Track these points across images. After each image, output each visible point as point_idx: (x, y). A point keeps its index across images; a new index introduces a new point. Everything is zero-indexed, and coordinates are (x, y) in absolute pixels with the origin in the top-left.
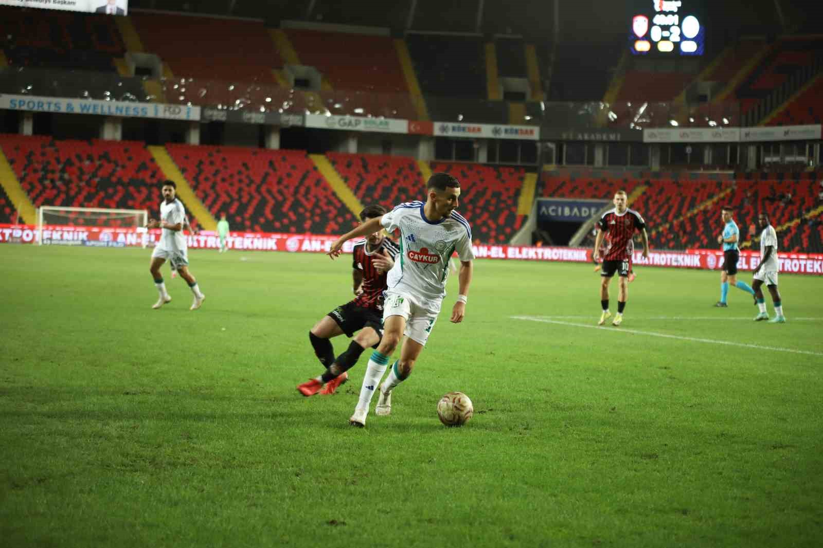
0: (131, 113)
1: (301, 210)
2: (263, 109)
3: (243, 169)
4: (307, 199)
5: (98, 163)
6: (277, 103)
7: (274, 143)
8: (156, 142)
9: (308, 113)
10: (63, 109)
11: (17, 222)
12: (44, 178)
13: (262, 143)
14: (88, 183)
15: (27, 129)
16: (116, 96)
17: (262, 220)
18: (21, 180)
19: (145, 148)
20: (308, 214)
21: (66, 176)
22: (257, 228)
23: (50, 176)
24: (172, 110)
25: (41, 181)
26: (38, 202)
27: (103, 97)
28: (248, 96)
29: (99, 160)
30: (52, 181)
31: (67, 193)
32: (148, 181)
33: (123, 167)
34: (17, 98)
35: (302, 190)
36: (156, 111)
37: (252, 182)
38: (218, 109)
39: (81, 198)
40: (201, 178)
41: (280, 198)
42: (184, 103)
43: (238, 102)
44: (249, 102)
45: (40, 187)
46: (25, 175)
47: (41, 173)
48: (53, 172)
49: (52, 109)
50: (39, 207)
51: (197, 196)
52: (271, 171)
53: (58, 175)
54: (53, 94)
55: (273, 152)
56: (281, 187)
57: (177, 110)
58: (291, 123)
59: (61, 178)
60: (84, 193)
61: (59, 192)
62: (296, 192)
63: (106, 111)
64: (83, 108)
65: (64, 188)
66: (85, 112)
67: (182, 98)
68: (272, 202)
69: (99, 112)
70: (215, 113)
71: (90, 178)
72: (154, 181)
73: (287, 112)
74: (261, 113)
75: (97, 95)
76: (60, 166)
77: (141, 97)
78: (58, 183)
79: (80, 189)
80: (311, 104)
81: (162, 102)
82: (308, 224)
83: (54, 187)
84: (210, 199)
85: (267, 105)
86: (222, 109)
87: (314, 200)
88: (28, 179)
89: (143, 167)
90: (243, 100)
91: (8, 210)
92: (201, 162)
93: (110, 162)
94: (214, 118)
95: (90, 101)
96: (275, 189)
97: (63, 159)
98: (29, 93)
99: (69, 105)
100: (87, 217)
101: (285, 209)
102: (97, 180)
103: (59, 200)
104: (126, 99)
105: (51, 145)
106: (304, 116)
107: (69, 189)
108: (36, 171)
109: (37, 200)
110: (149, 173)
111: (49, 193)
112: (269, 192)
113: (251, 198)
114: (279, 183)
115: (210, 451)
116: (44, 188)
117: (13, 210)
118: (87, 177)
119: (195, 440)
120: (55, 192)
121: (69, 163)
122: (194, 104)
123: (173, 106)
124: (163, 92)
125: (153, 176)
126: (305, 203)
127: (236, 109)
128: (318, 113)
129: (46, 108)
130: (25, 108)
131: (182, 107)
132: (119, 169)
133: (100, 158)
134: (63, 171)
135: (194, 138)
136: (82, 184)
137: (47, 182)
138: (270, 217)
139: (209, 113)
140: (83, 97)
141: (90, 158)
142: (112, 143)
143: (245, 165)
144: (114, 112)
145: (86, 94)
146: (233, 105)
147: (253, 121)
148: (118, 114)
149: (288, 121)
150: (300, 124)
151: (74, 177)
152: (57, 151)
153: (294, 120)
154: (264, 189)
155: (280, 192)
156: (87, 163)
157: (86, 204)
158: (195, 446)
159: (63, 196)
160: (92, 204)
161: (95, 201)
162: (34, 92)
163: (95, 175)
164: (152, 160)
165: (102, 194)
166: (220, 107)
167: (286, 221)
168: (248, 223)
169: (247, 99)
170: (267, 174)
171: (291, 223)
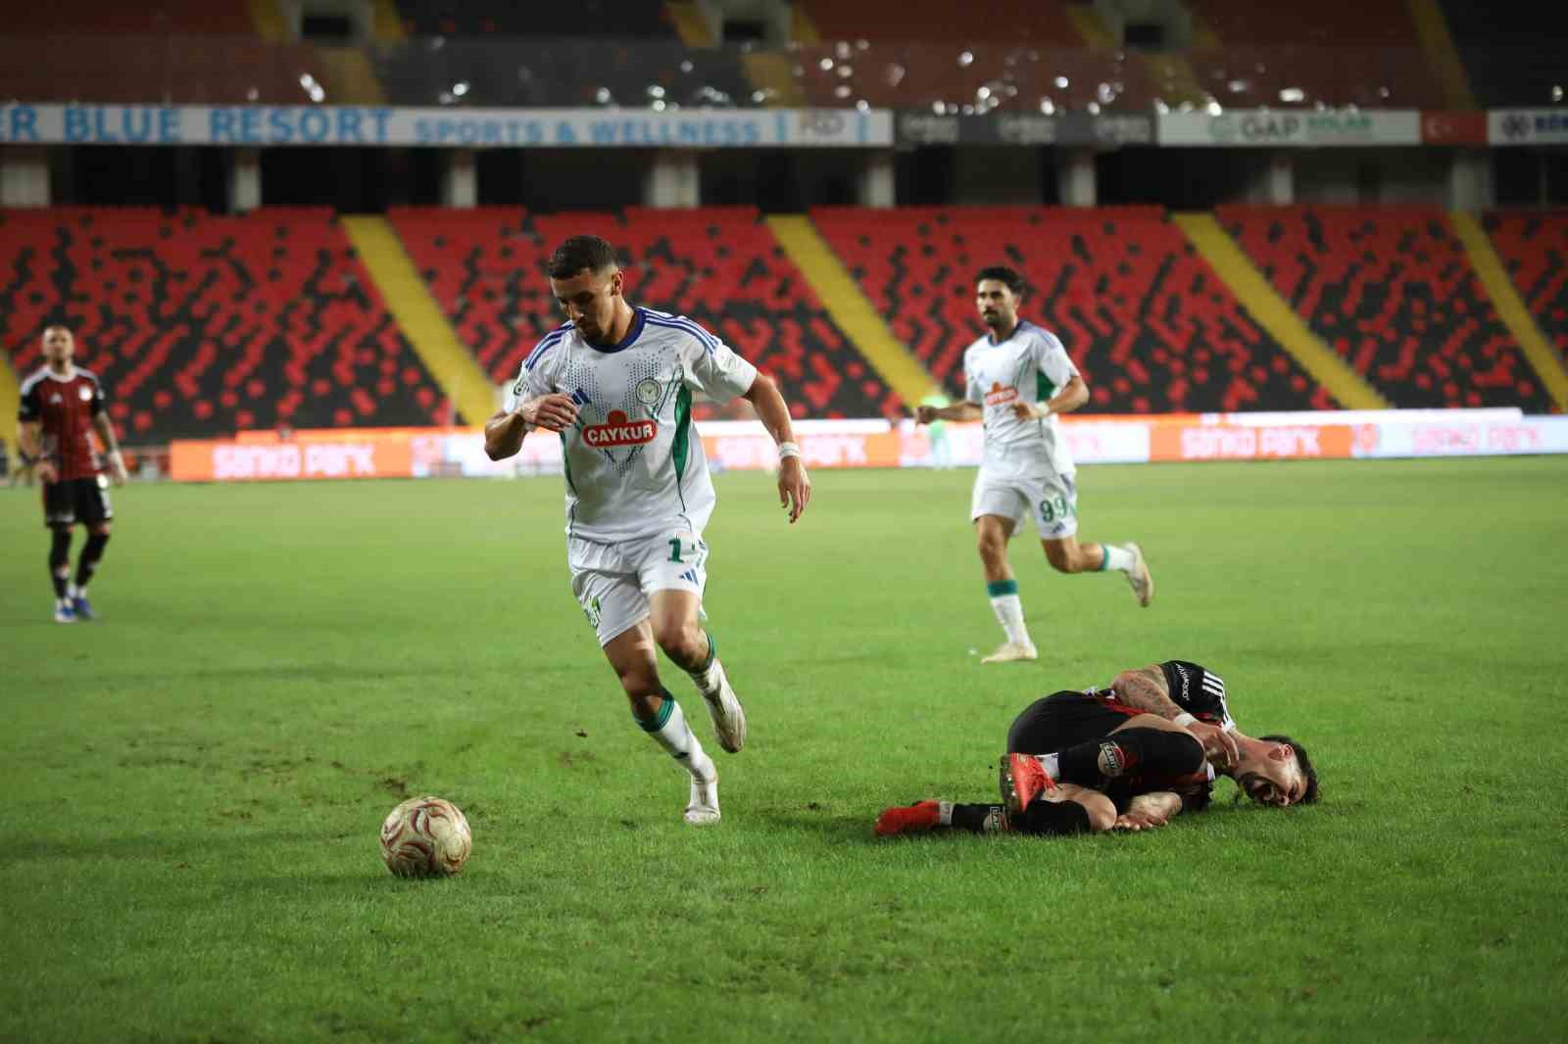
0: (720, 138)
1: (1160, 356)
2: (1048, 108)
4: (1173, 328)
5: (643, 266)
6: (1084, 89)
7: (1082, 190)
8: (786, 207)
9: (1163, 109)
10: (549, 138)
11: (451, 420)
12: (512, 310)
13: (1051, 192)
15: (463, 191)
16: (682, 95)
18: (456, 319)
19: (759, 221)
20: (1177, 366)
23: (526, 305)
24: (820, 124)
25: (503, 318)
26: (497, 371)
27: (646, 101)
28: (1009, 77)
29: (647, 257)
30: (533, 317)
32: (773, 304)
33: (709, 272)
34: (431, 116)
35: (1159, 305)
36: (781, 126)
38: (936, 116)
40: (904, 289)
41: (1104, 328)
42: (850, 103)
43: (984, 93)
44: (1013, 91)
45: (500, 334)
46: (466, 306)
47: (503, 301)
48: (533, 295)
49: (522, 139)
50: (500, 383)
51: (896, 335)
52: (1076, 261)
53: (545, 301)
54: (521, 99)
55: (1079, 212)
56: (1106, 300)
57: (833, 123)
58: (1121, 139)
62: (1145, 310)
63: (656, 137)
64: (598, 129)
66: (604, 141)
67: (844, 92)
68: (1084, 339)
69: (638, 138)
70: (929, 123)
72: (787, 303)
73: (1109, 110)
74: (1043, 115)
75: (632, 96)
77: (741, 97)
78: (548, 322)
80: (1170, 87)
81: (793, 103)
82: (1178, 390)
83: (537, 332)
84: (929, 341)
85: (1057, 96)
86: (947, 115)
87: (1189, 328)
88: (473, 316)
89: (756, 270)
90: (998, 86)
91: (425, 397)
92: (900, 251)
93: (671, 260)
94: (929, 138)
95: (616, 115)
96: (1090, 307)
98: (460, 103)
99: (563, 128)
101: (1119, 355)
104: (705, 102)
105: (526, 227)
106: (1153, 118)
108: (489, 296)
109: (494, 367)
110: (772, 285)
112: (1076, 312)
114: (1100, 289)
115: (948, 936)
116: (513, 334)
117: (440, 396)
119: (908, 913)
122: (875, 104)
123: (823, 113)
124: (797, 80)
125: (782, 292)
126: (1166, 335)
127: (982, 110)
128: (1187, 107)
129: (505, 139)
130: (452, 139)
131: (848, 117)
132: (696, 279)
133: (648, 255)
135: (880, 191)
137: (518, 321)
139: (913, 124)
140: (595, 104)
142: (676, 215)
143: (1013, 252)
144: (675, 137)
145: (604, 95)
146: (973, 100)
147: (1025, 139)
148: (688, 141)
149: (1111, 135)
150: (1143, 138)
152: (539, 243)
153: (1127, 130)
154: (1062, 306)
155: (1105, 314)
158: (910, 926)
162: (476, 99)
164: (779, 252)
166: (940, 108)
167: (1122, 386)
169: (1006, 83)
170: (1067, 271)
171: (1137, 390)
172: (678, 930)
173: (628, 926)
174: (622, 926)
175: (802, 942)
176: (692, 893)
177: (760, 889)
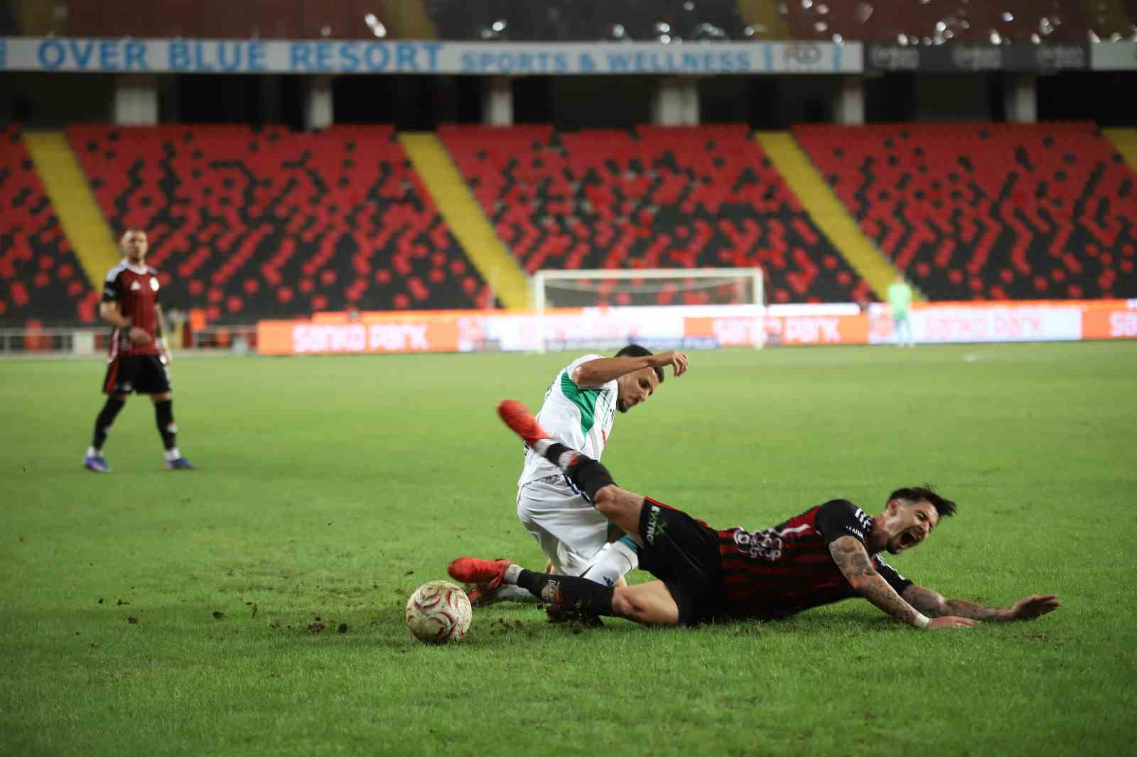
0: (717, 67)
1: (1092, 250)
2: (996, 39)
3: (961, 170)
4: (1102, 225)
5: (651, 175)
6: (1028, 22)
7: (1025, 109)
8: (773, 125)
9: (1096, 39)
10: (574, 67)
11: (491, 304)
12: (542, 212)
13: (998, 110)
14: (634, 218)
15: (501, 112)
16: (683, 31)
17: (1007, 275)
18: (496, 219)
19: (749, 137)
20: (1106, 258)
21: (588, 207)
22: (996, 291)
23: (554, 207)
24: (801, 54)
25: (535, 218)
26: (532, 265)
27: (654, 36)
28: (962, 13)
29: (656, 168)
30: (560, 218)
31: (591, 240)
32: (760, 206)
33: (707, 180)
34: (475, 49)
35: (1092, 205)
36: (769, 57)
37: (979, 195)
38: (899, 46)
39: (621, 250)
40: (872, 195)
41: (1044, 227)
42: (827, 37)
43: (941, 27)
44: (966, 25)
45: (532, 232)
46: (504, 209)
47: (535, 204)
48: (560, 199)
49: (551, 68)
50: (532, 273)
51: (865, 232)
52: (1020, 169)
53: (570, 205)
54: (549, 34)
55: (1022, 127)
56: (1045, 203)
57: (812, 53)
58: (1058, 65)
59: (579, 213)
60: (628, 240)
61: (576, 240)
62: (1079, 209)
63: (663, 66)
64: (614, 60)
65: (583, 232)
66: (620, 69)
67: (821, 27)
68: (1025, 238)
69: (648, 67)
70: (894, 53)
71: (639, 208)
72: (773, 206)
73: (1049, 40)
74: (992, 46)
75: (642, 32)
76: (574, 187)
77: (734, 31)
78: (572, 222)
79: (618, 232)
80: (1102, 20)
81: (777, 36)
82: (1107, 278)
83: (564, 230)
84: (893, 237)
85: (1004, 29)
86: (910, 45)
87: (1118, 227)
88: (509, 217)
89: (747, 178)
90: (953, 21)
91: (469, 284)
92: (869, 161)
93: (676, 170)
94: (893, 65)
95: (629, 48)
96: (1030, 209)
97: (580, 172)
98: (498, 37)
99: (585, 58)
100: (637, 289)
101: (1055, 250)
102: (652, 210)
103: (576, 258)
104: (706, 36)
105: (555, 142)
106: (1087, 48)
107: (594, 233)
108: (523, 200)
109: (529, 261)
110: (760, 189)
111: (555, 244)
112: (1019, 214)
113: (981, 228)
114: (1041, 192)
116: (544, 233)
117: (481, 284)
118: (631, 205)
120: (566, 241)
121: (591, 179)
122: (848, 37)
123: (803, 46)
124: (783, 17)
125: (768, 196)
126: (1100, 235)
127: (939, 41)
128: (1116, 38)
129: (536, 67)
130: (492, 69)
131: (825, 48)
132: (697, 185)
133: (658, 164)
134: (581, 195)
135: (852, 111)
136: (622, 221)
137: (549, 222)
138: (1024, 267)
139: (880, 54)
140: (612, 38)
141: (636, 166)
142: (680, 132)
143: (965, 162)
144: (679, 66)
145: (619, 31)
146: (932, 33)
147: (976, 66)
148: (690, 69)
149: (1051, 61)
150: (1078, 64)
151: (605, 210)
152: (565, 155)
153: (1065, 57)
154: (1007, 209)
155: (1043, 214)
156: (629, 176)
157: (632, 261)
159: (584, 249)
160: (644, 261)
161: (652, 254)
162: (511, 35)
163: (646, 201)
164: (766, 162)
165: (664, 240)
166: (903, 40)
167: (1058, 275)
168: (976, 284)
169: (960, 19)
170: (1012, 177)
171: (1071, 279)
172: (687, 732)
173: (644, 729)
174: (640, 728)
175: (791, 744)
176: (698, 701)
177: (755, 698)
